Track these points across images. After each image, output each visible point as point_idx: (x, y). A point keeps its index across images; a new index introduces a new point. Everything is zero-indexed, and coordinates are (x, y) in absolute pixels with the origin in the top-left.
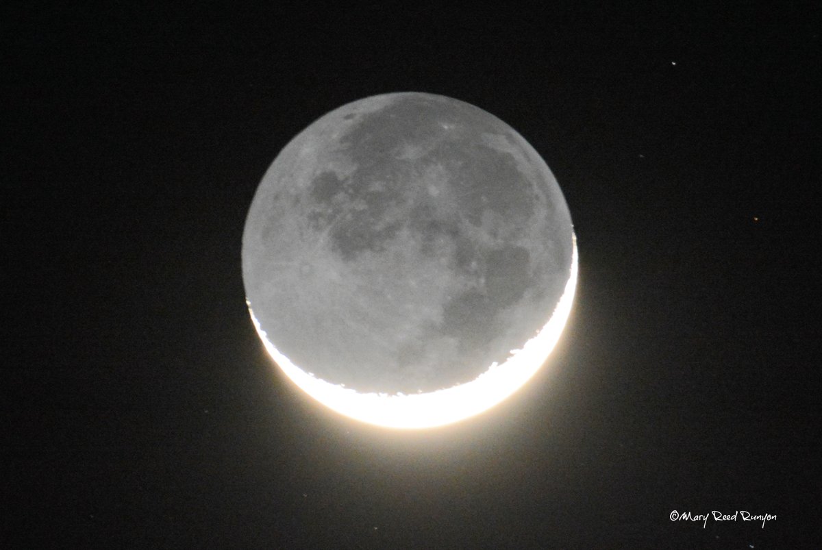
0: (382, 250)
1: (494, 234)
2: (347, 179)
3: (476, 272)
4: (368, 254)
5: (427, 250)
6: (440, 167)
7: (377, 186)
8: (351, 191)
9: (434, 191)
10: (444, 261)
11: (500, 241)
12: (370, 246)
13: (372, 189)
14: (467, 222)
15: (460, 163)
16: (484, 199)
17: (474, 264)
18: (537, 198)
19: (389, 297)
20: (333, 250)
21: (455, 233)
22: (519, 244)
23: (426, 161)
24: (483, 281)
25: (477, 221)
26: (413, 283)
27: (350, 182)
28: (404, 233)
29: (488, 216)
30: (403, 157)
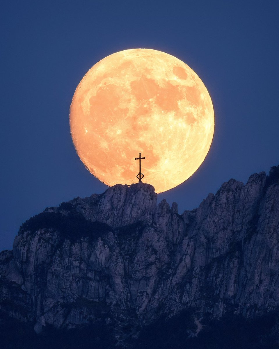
0: (151, 146)
1: (129, 101)
2: (123, 168)
3: (148, 104)
4: (154, 151)
5: (146, 128)
6: (107, 131)
7: (124, 155)
8: (128, 165)
9: (119, 132)
10: (148, 120)
11: (131, 97)
12: (151, 151)
13: (126, 157)
14: (128, 115)
15: (102, 123)
16: (115, 109)
17: (145, 106)
18: (105, 84)
19: (170, 137)
20: (156, 165)
21: (135, 118)
22: (129, 87)
23: (106, 138)
24: (151, 100)
25: (126, 110)
26: (161, 129)
27: (125, 166)
28: (141, 139)
29: (122, 106)
30: (107, 147)
